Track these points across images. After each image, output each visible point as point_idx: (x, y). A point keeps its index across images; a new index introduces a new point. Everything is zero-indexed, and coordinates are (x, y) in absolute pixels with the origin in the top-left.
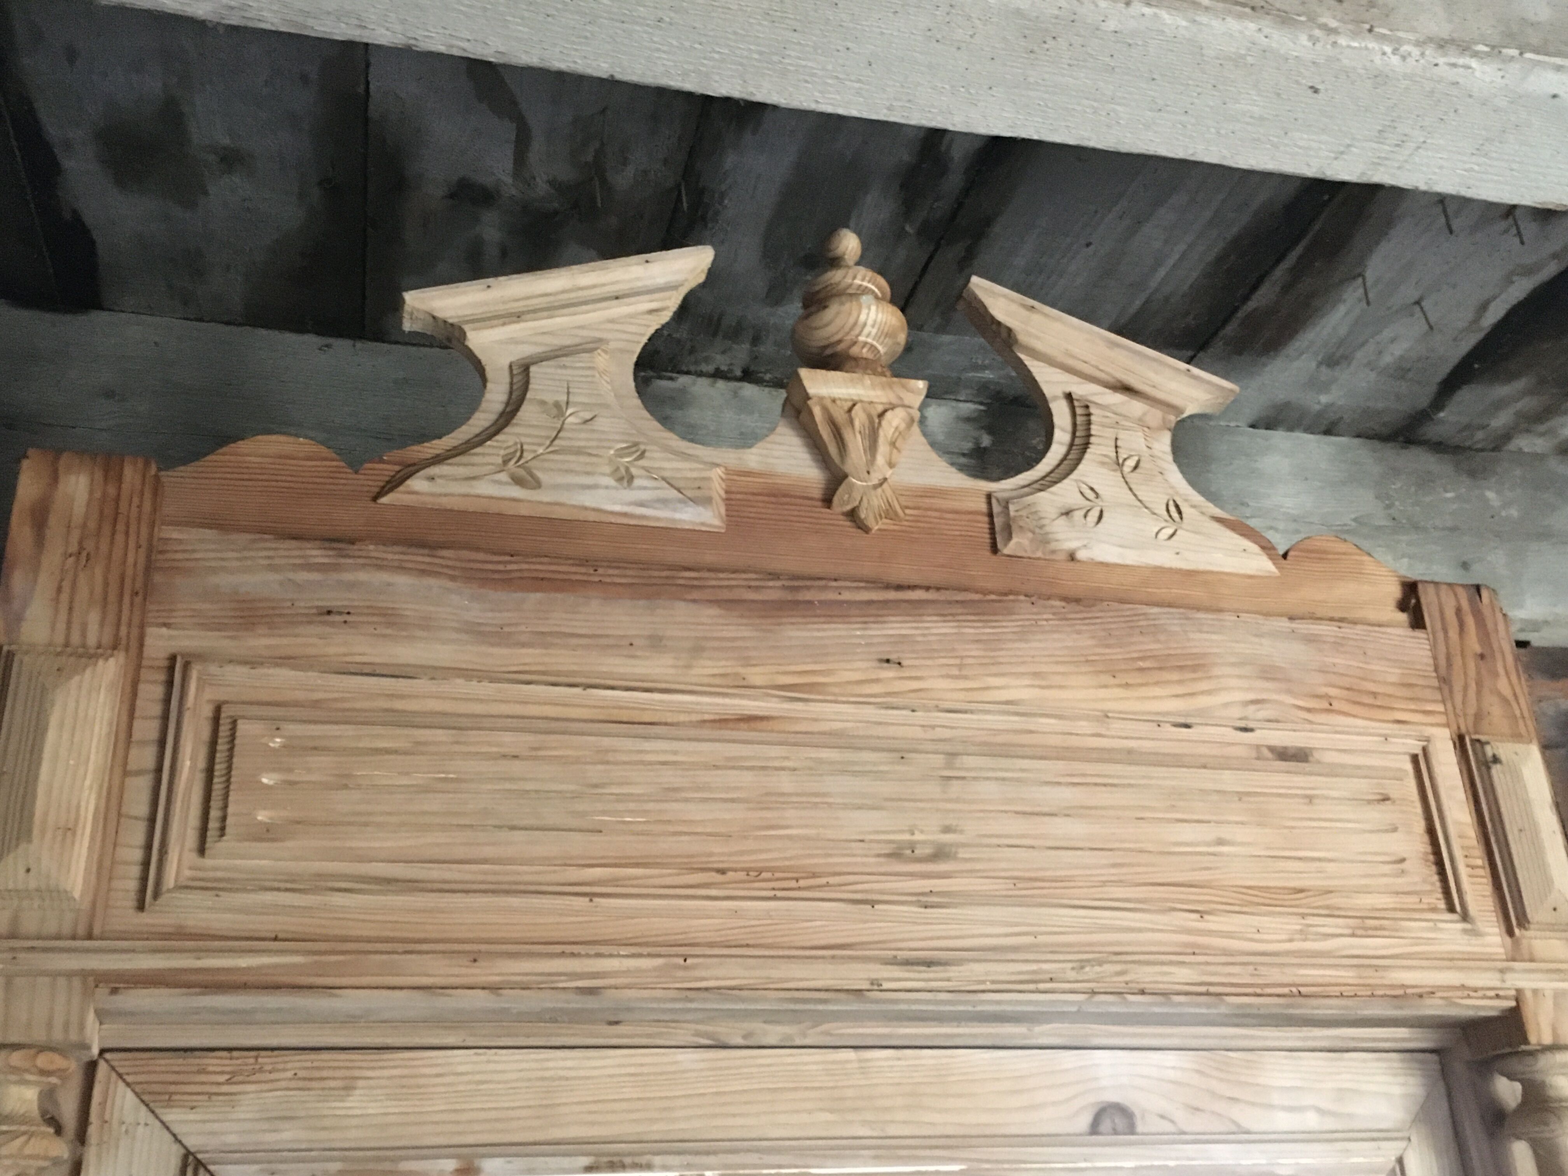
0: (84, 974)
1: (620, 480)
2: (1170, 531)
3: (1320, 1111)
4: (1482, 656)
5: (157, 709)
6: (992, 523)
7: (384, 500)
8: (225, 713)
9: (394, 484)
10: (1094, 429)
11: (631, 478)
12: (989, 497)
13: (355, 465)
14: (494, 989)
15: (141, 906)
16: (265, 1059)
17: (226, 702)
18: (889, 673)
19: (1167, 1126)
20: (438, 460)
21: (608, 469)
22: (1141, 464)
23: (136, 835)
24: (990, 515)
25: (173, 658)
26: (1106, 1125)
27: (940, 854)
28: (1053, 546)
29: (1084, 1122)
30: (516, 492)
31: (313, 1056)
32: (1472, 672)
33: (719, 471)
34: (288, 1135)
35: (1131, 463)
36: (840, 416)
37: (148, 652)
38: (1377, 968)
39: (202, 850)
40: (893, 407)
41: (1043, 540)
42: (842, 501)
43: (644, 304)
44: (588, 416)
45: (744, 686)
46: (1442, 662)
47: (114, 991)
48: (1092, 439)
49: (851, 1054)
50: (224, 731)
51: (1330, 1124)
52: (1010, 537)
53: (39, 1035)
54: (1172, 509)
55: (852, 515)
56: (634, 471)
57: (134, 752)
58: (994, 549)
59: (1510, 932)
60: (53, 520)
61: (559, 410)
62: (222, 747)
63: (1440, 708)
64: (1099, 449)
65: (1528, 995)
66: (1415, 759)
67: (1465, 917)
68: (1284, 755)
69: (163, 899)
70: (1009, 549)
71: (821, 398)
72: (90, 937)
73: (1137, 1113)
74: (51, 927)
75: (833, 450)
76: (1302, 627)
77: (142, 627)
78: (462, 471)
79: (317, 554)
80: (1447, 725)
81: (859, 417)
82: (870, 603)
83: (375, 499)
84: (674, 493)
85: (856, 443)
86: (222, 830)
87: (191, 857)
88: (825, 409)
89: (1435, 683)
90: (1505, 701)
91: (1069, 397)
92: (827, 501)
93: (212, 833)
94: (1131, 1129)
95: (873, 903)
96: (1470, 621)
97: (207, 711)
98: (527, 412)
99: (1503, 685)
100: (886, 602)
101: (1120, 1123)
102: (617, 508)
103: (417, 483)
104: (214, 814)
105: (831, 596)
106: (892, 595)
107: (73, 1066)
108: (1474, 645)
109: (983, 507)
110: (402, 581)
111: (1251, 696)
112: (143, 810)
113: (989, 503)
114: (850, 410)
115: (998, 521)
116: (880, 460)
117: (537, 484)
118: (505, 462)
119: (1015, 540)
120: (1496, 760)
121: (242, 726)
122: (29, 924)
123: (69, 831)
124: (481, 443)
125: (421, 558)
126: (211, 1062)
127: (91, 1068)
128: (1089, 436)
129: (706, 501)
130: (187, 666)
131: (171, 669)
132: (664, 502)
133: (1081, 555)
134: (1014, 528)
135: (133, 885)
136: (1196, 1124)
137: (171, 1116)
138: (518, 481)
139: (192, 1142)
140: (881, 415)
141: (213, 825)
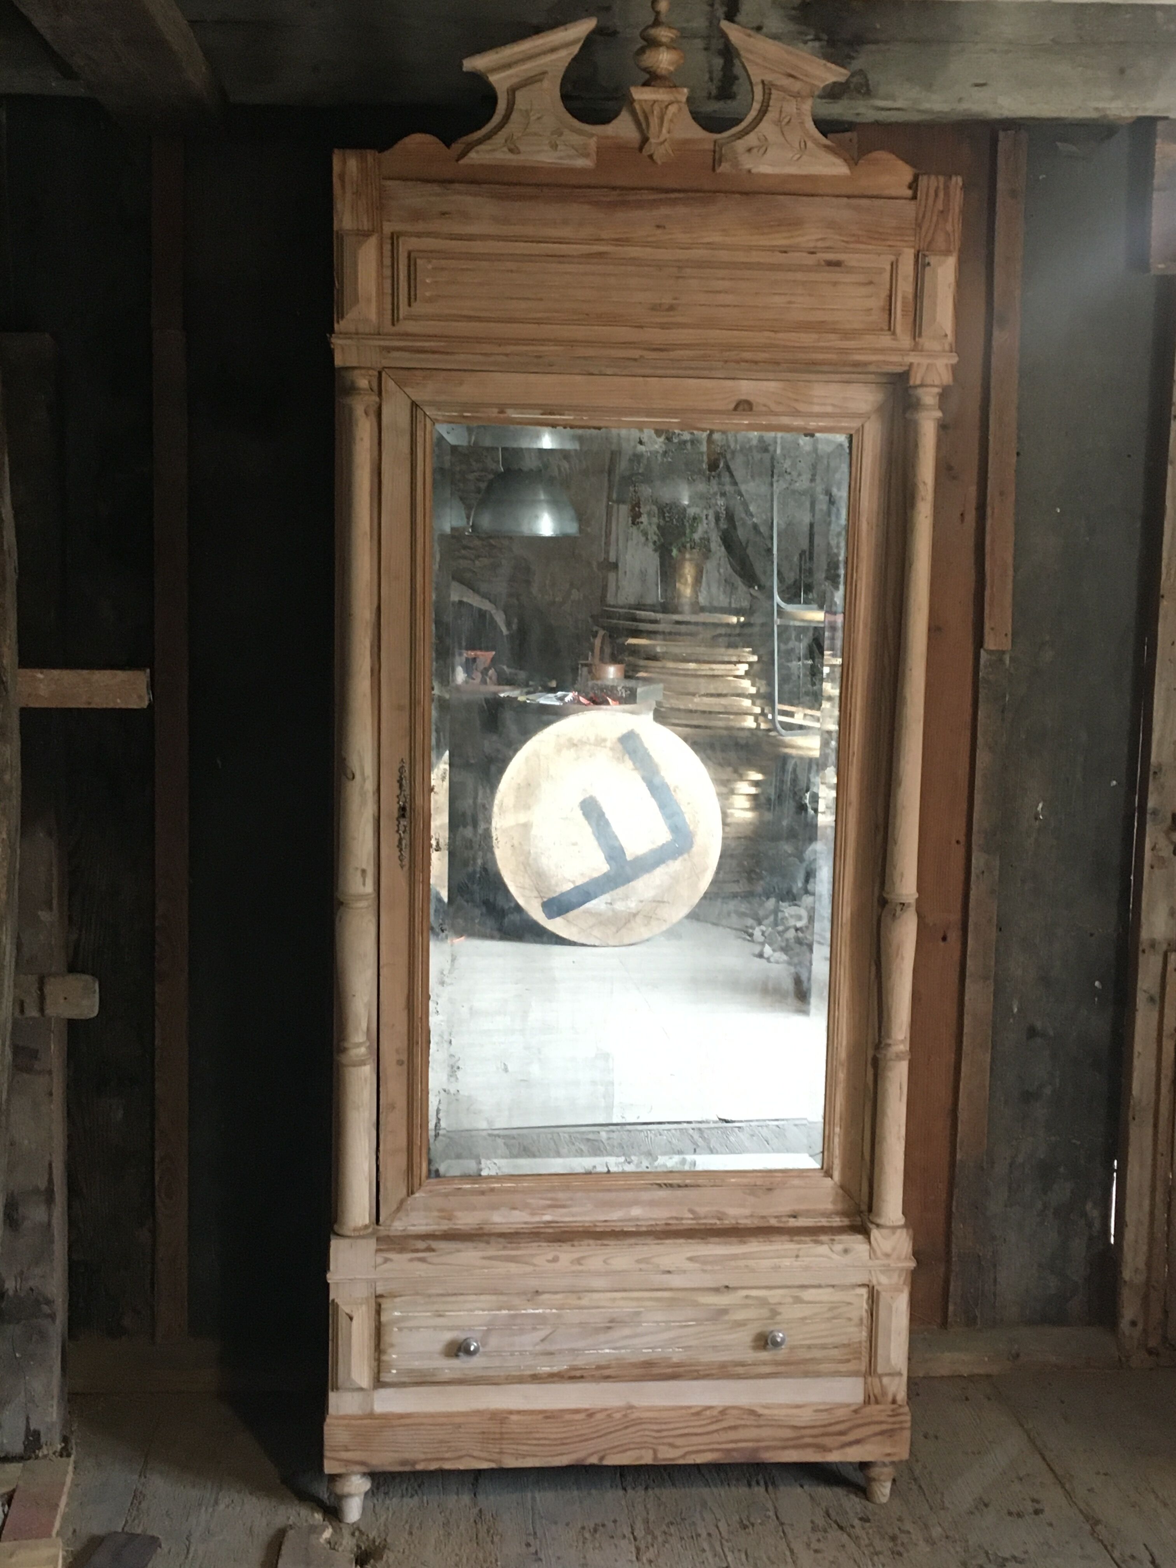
0: (380, 346)
1: (552, 147)
2: (798, 156)
3: (833, 405)
4: (942, 212)
5: (389, 254)
6: (714, 156)
7: (461, 162)
8: (412, 255)
9: (463, 154)
10: (771, 103)
11: (557, 146)
12: (715, 142)
13: (448, 146)
14: (507, 355)
15: (393, 324)
16: (434, 372)
17: (413, 251)
18: (659, 231)
19: (764, 409)
20: (480, 142)
21: (547, 142)
22: (793, 121)
23: (388, 299)
24: (714, 152)
25: (392, 234)
26: (741, 407)
27: (671, 308)
28: (740, 167)
29: (732, 406)
30: (510, 156)
31: (449, 373)
32: (935, 218)
33: (595, 139)
34: (443, 398)
35: (786, 120)
36: (647, 110)
37: (384, 232)
38: (846, 353)
39: (410, 305)
40: (671, 103)
41: (736, 164)
42: (646, 151)
43: (563, 53)
44: (539, 115)
45: (599, 240)
46: (920, 216)
47: (389, 352)
48: (770, 109)
49: (641, 379)
50: (412, 262)
51: (838, 410)
52: (720, 165)
53: (369, 365)
54: (803, 144)
55: (651, 156)
56: (558, 142)
57: (384, 270)
58: (714, 169)
59: (914, 339)
60: (347, 180)
61: (527, 112)
62: (412, 268)
63: (913, 239)
64: (771, 115)
65: (915, 365)
66: (892, 265)
67: (894, 333)
68: (830, 263)
69: (401, 322)
70: (719, 170)
71: (640, 101)
72: (379, 334)
73: (754, 404)
74: (367, 331)
75: (644, 125)
76: (853, 201)
77: (381, 222)
78: (489, 147)
79: (436, 188)
80: (913, 247)
81: (657, 110)
82: (654, 200)
83: (457, 161)
84: (575, 153)
85: (654, 121)
86: (416, 299)
87: (407, 307)
88: (641, 106)
89: (914, 226)
90: (947, 234)
91: (763, 82)
92: (641, 149)
93: (412, 300)
94: (751, 409)
95: (642, 327)
96: (941, 195)
97: (406, 255)
98: (515, 116)
99: (949, 227)
100: (661, 200)
101: (746, 407)
102: (550, 161)
103: (472, 155)
104: (412, 293)
105: (638, 197)
106: (663, 196)
107: (376, 373)
108: (940, 206)
109: (712, 147)
110: (469, 199)
111: (820, 236)
112: (390, 291)
113: (715, 145)
114: (652, 105)
115: (717, 157)
116: (664, 131)
117: (519, 153)
118: (506, 141)
119: (723, 164)
120: (929, 264)
121: (419, 262)
122: (361, 330)
123: (369, 300)
124: (496, 133)
125: (473, 188)
126: (417, 373)
127: (380, 373)
128: (768, 106)
129: (587, 156)
130: (398, 238)
131: (392, 238)
132: (570, 157)
133: (754, 171)
134: (723, 159)
135: (390, 317)
136: (780, 409)
137: (407, 390)
138: (511, 151)
139: (413, 398)
140: (667, 107)
141: (413, 297)
